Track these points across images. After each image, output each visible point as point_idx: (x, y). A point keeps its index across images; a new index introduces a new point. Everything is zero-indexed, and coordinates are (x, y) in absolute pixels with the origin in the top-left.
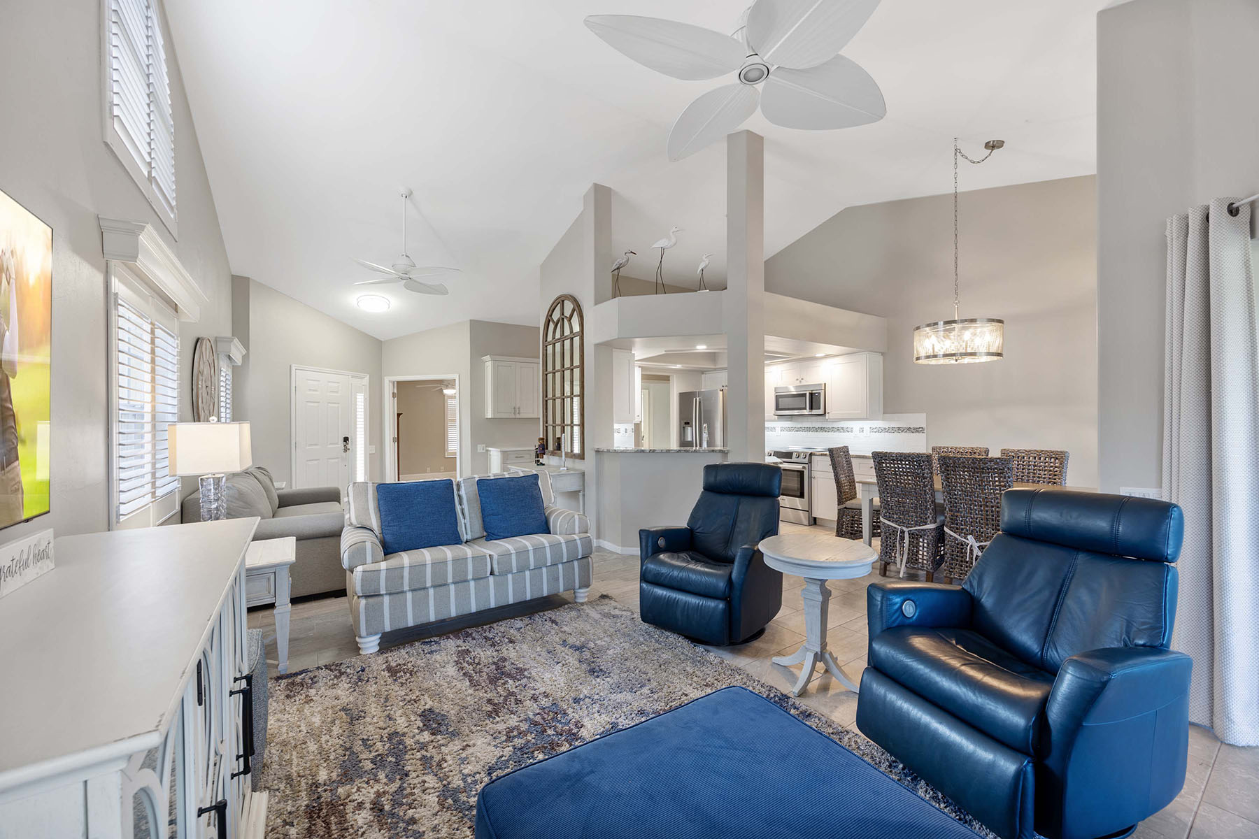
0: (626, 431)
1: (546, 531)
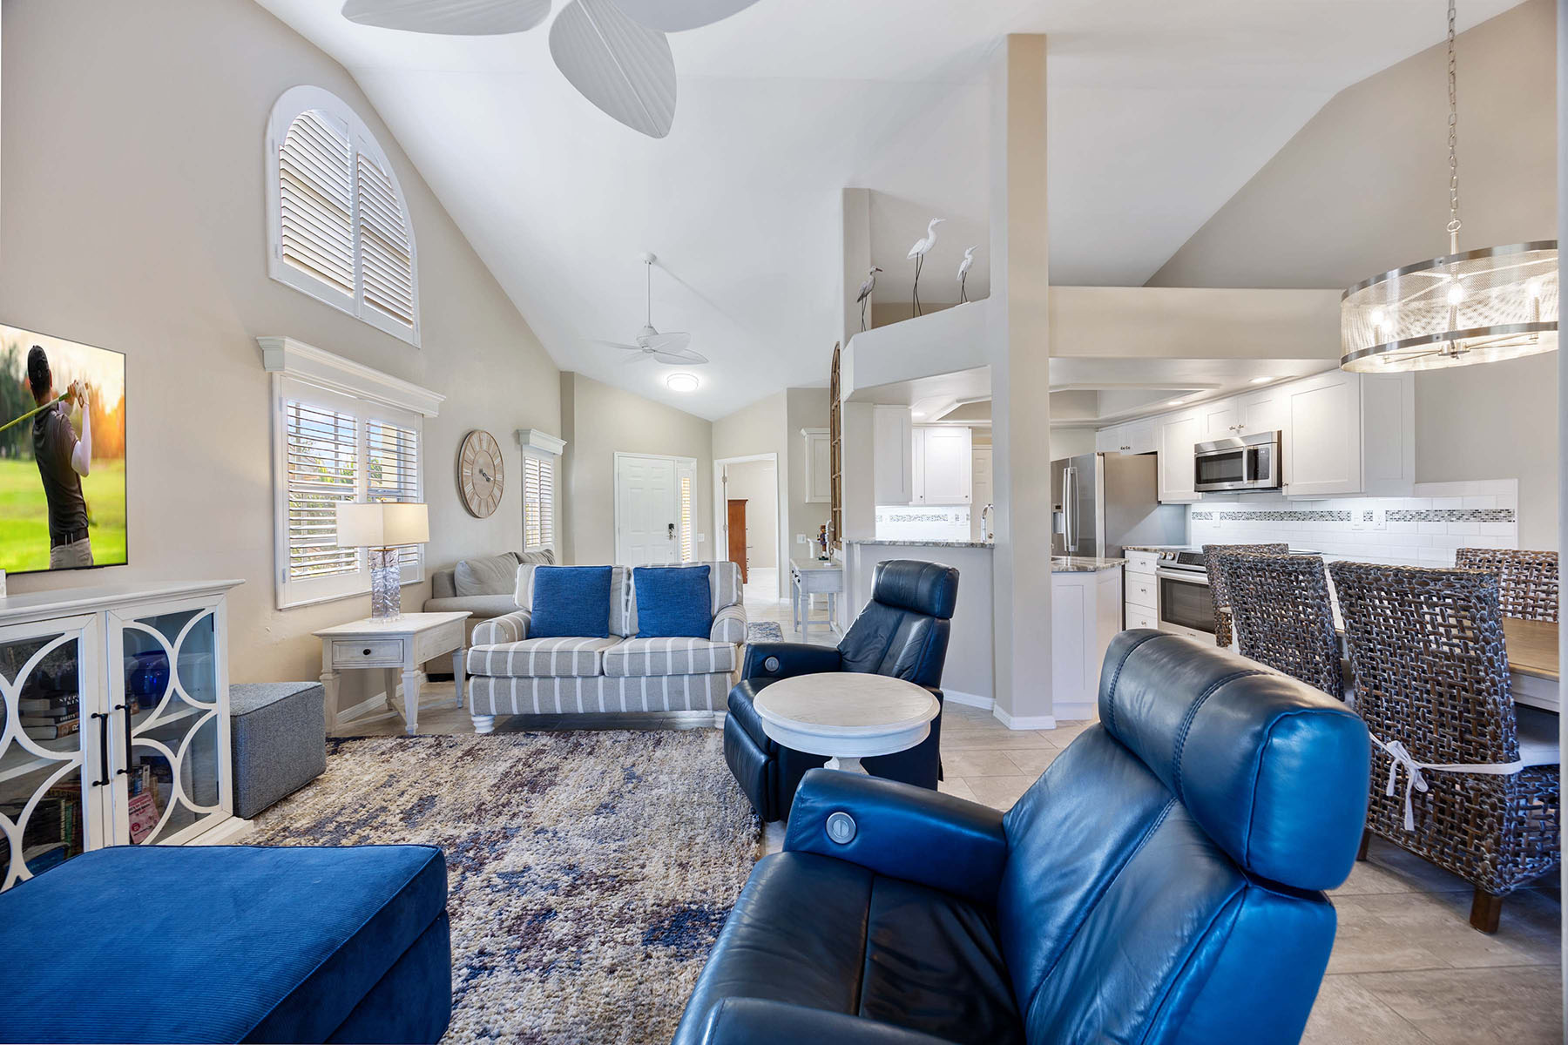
0: (957, 519)
1: (707, 636)
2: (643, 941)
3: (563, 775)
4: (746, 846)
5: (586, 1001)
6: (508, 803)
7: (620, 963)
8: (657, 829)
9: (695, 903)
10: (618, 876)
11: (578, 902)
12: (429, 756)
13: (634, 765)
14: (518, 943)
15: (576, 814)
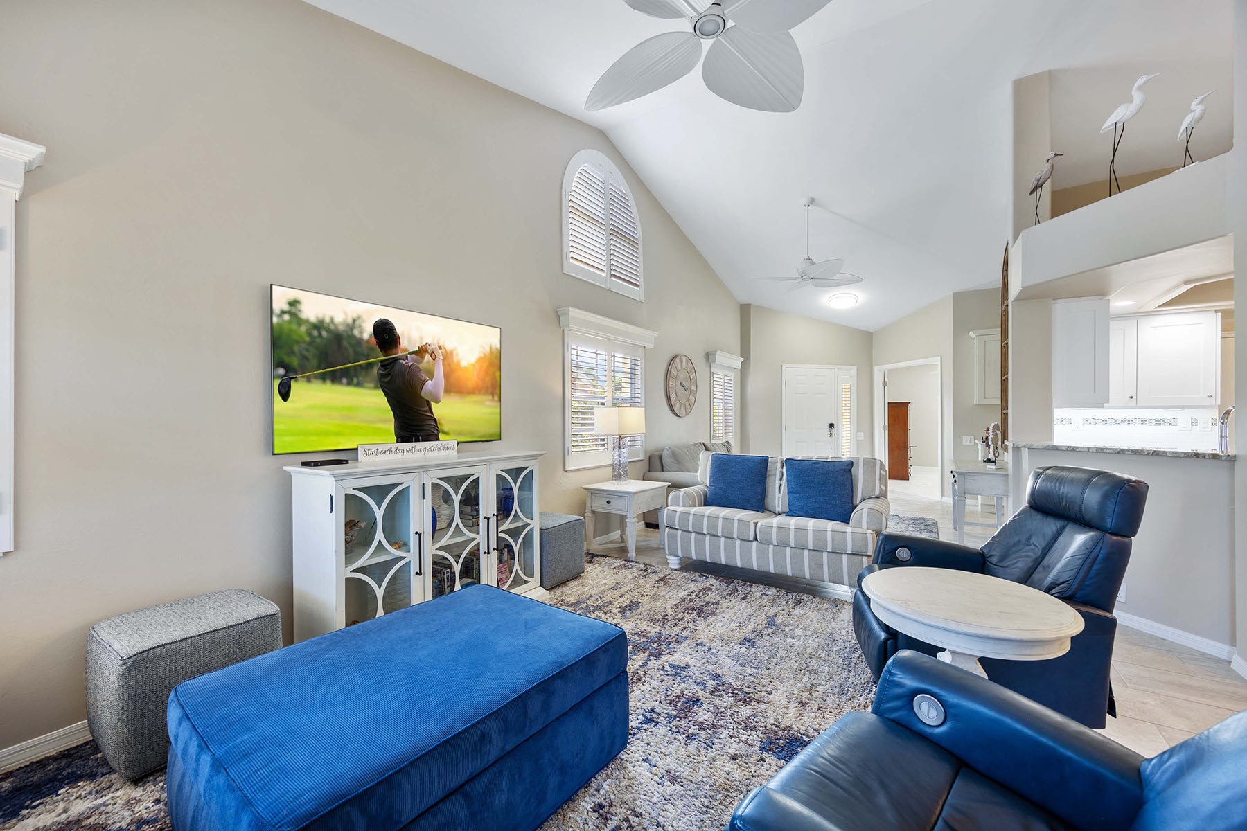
0: (1194, 423)
1: (846, 521)
2: (761, 747)
3: (721, 610)
4: (862, 707)
5: (712, 771)
6: (682, 619)
7: (741, 756)
8: (785, 669)
9: (807, 736)
10: (749, 693)
11: (717, 701)
12: (639, 576)
13: (775, 616)
14: (675, 713)
15: (727, 640)
